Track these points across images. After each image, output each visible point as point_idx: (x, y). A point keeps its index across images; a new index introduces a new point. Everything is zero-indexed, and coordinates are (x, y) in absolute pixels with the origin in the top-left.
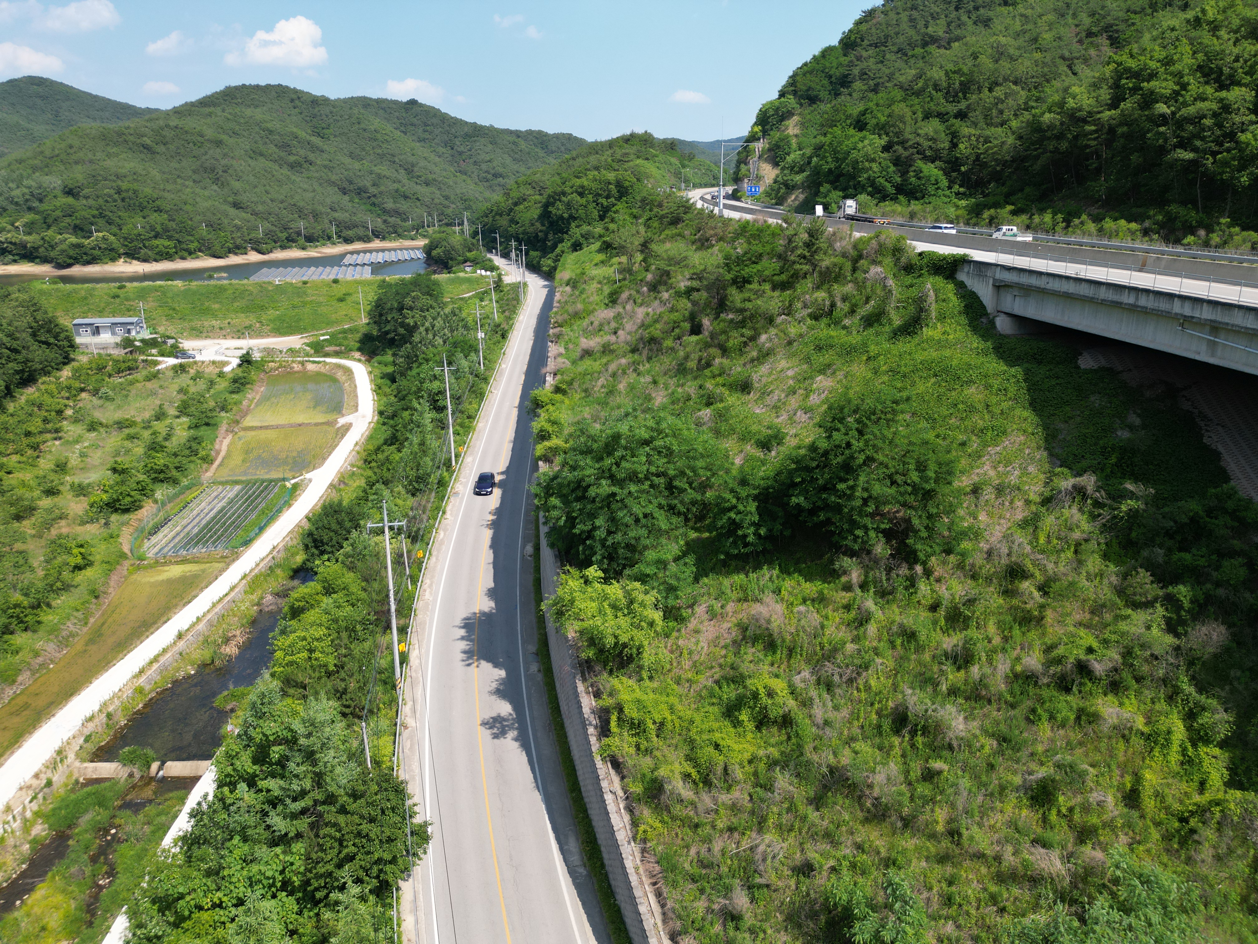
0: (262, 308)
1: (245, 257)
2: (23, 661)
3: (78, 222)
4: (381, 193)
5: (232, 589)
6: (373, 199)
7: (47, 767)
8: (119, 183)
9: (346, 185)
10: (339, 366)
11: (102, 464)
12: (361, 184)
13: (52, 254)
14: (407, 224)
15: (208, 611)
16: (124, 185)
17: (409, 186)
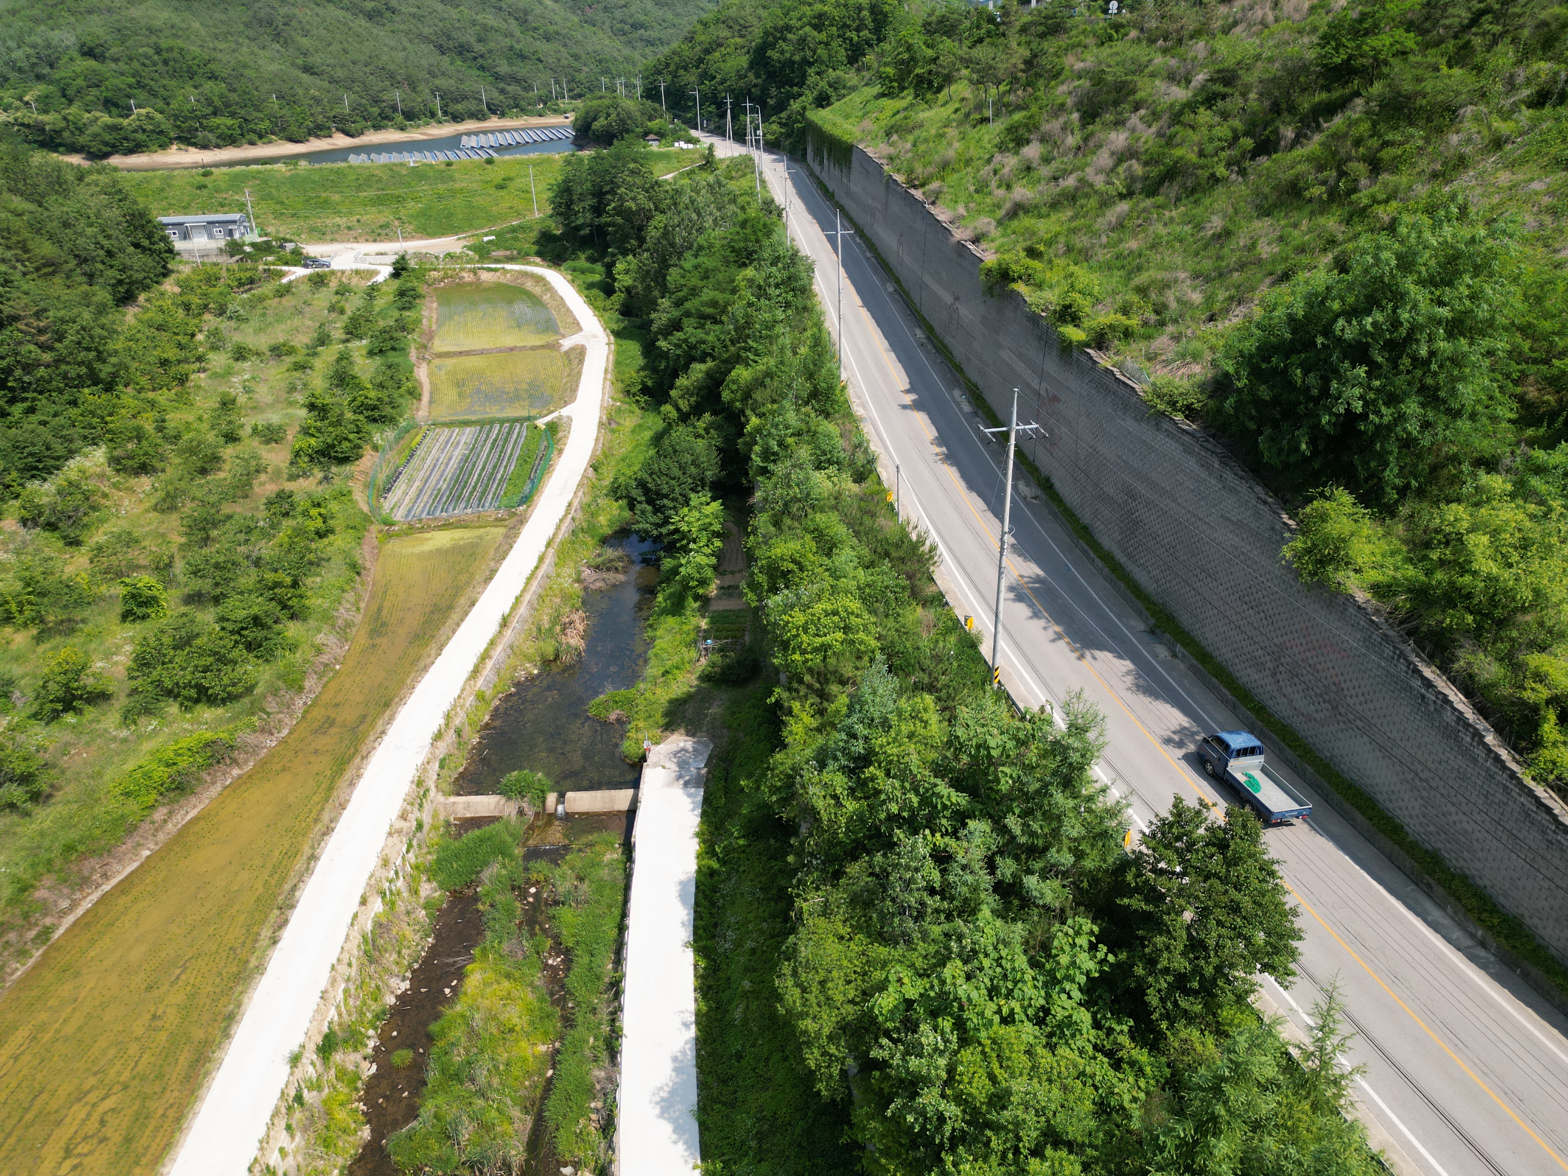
0: (399, 200)
1: (329, 140)
2: (306, 662)
3: (109, 94)
4: (490, 51)
5: (541, 559)
6: (480, 60)
7: (412, 804)
8: (154, 39)
9: (443, 41)
10: (526, 274)
11: (277, 401)
12: (463, 39)
13: (82, 140)
14: (531, 94)
15: (524, 591)
16: (164, 43)
17: (526, 42)
